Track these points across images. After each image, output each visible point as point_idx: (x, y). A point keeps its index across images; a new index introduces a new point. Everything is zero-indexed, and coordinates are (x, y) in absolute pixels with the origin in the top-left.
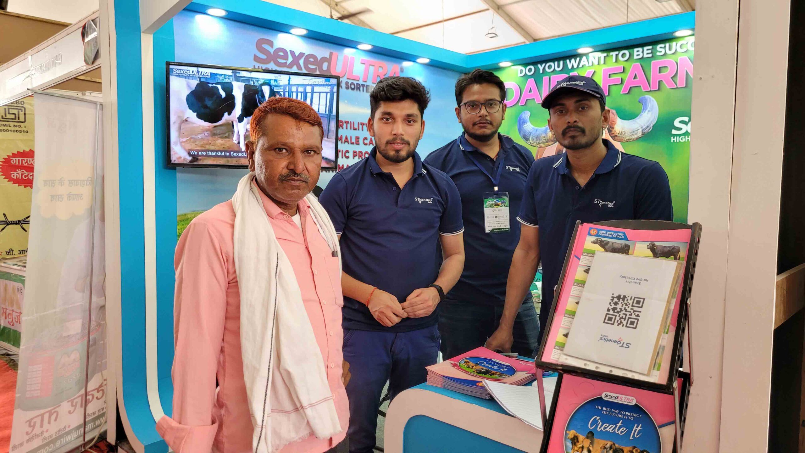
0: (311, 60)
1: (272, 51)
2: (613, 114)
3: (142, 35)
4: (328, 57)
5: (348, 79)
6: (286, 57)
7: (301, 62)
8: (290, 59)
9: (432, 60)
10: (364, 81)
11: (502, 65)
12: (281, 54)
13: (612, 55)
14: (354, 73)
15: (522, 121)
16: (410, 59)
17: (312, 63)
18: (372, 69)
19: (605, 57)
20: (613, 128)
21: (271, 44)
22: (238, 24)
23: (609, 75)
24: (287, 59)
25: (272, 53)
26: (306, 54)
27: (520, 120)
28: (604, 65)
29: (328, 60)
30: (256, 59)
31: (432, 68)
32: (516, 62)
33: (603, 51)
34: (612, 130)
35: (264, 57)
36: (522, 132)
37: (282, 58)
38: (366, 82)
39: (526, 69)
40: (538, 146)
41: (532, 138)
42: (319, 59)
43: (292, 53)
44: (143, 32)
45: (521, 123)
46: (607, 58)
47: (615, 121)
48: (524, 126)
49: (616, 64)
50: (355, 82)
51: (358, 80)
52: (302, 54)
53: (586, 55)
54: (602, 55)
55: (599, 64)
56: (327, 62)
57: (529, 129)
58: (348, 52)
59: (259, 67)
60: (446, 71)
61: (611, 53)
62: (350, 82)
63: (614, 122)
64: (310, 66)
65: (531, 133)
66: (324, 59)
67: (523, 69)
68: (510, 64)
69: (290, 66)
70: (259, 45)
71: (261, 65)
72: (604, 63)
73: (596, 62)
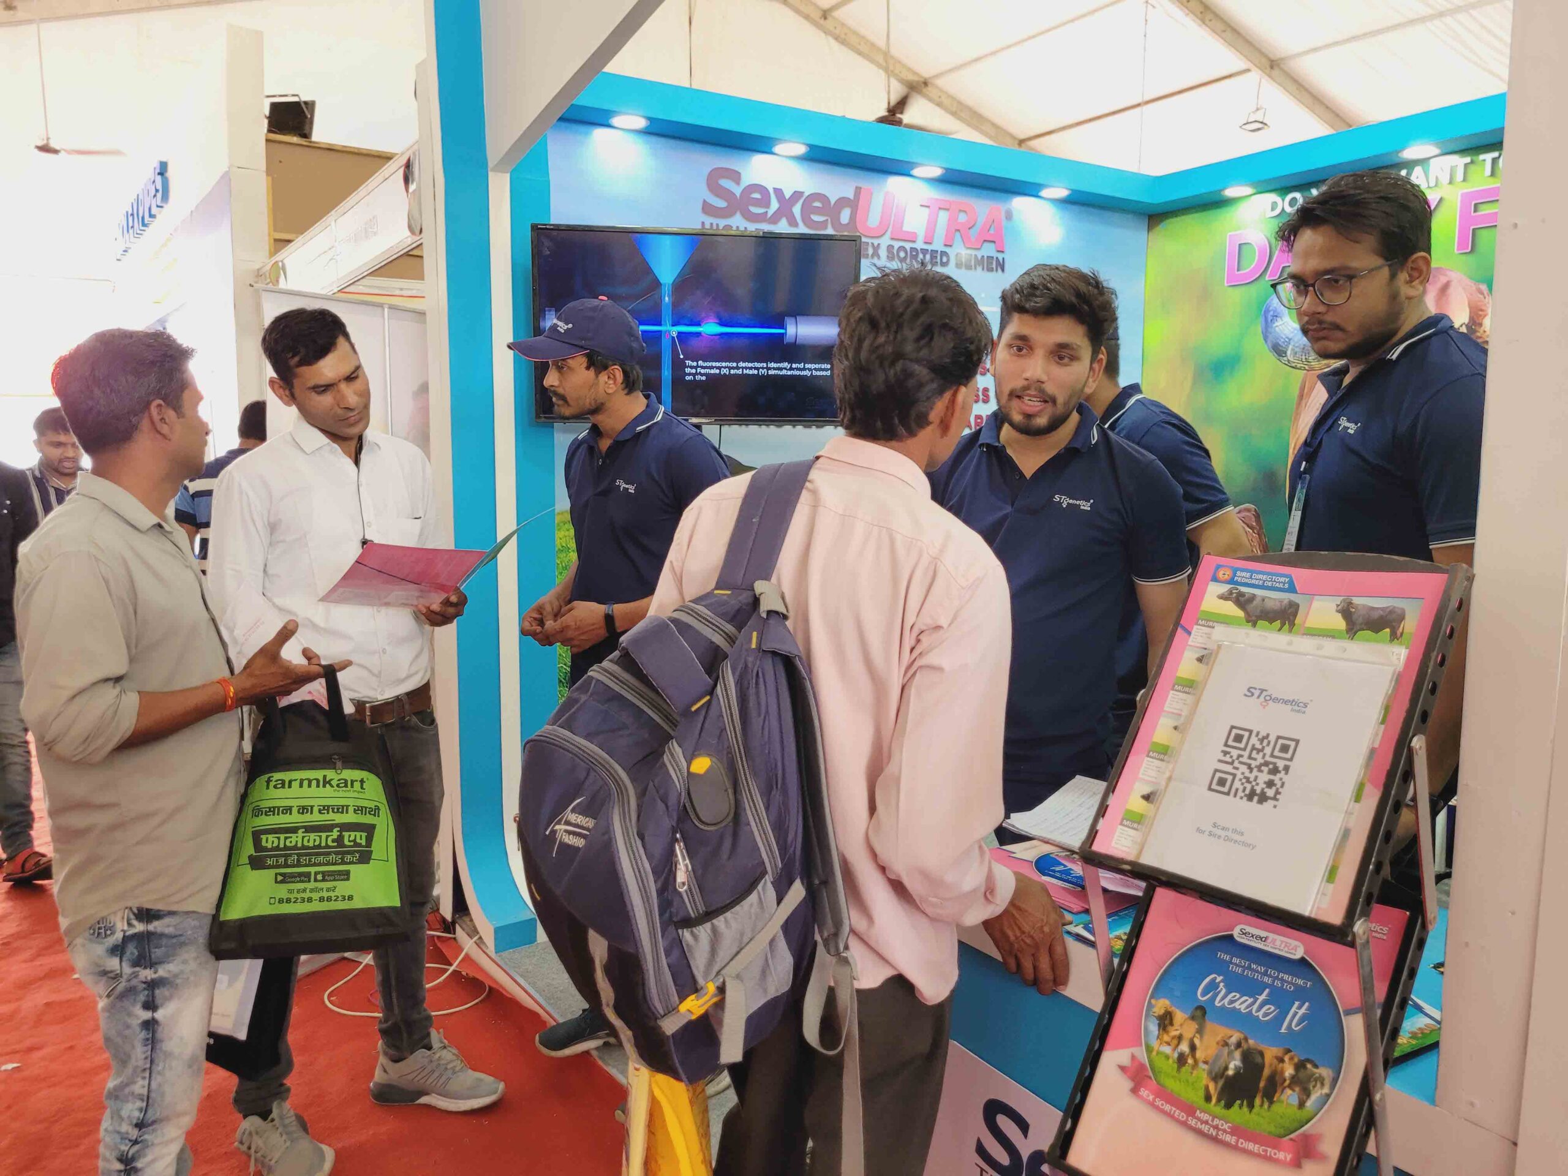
0: (817, 204)
1: (737, 191)
2: (1482, 293)
3: (490, 174)
4: (851, 197)
5: (892, 239)
6: (765, 202)
7: (797, 210)
8: (775, 205)
9: (1074, 192)
10: (926, 243)
11: (1230, 193)
12: (757, 196)
13: (1484, 160)
14: (907, 227)
15: (1271, 313)
16: (1027, 192)
17: (818, 211)
18: (943, 217)
19: (1466, 165)
20: (1481, 325)
21: (736, 177)
22: (672, 142)
23: (1476, 205)
24: (767, 205)
25: (738, 195)
26: (806, 194)
27: (1267, 311)
28: (1464, 183)
29: (853, 203)
30: (707, 209)
31: (1076, 208)
32: (1265, 186)
33: (1462, 152)
34: (1477, 328)
35: (721, 204)
36: (1270, 337)
37: (757, 203)
38: (930, 243)
39: (1283, 200)
40: (1307, 367)
41: (1293, 350)
42: (833, 201)
43: (778, 192)
44: (495, 170)
45: (1270, 318)
46: (1472, 168)
47: (1483, 308)
48: (1276, 324)
49: (1492, 180)
50: (908, 246)
51: (914, 242)
52: (797, 195)
53: (1423, 162)
54: (1460, 161)
55: (1451, 183)
56: (851, 207)
57: (1286, 332)
58: (894, 183)
59: (712, 224)
60: (1108, 214)
61: (1482, 157)
62: (897, 245)
63: (1482, 310)
64: (816, 218)
65: (1290, 340)
66: (843, 202)
67: (1278, 199)
68: (1248, 190)
69: (775, 219)
70: (713, 181)
71: (715, 221)
72: (1464, 180)
73: (1445, 178)
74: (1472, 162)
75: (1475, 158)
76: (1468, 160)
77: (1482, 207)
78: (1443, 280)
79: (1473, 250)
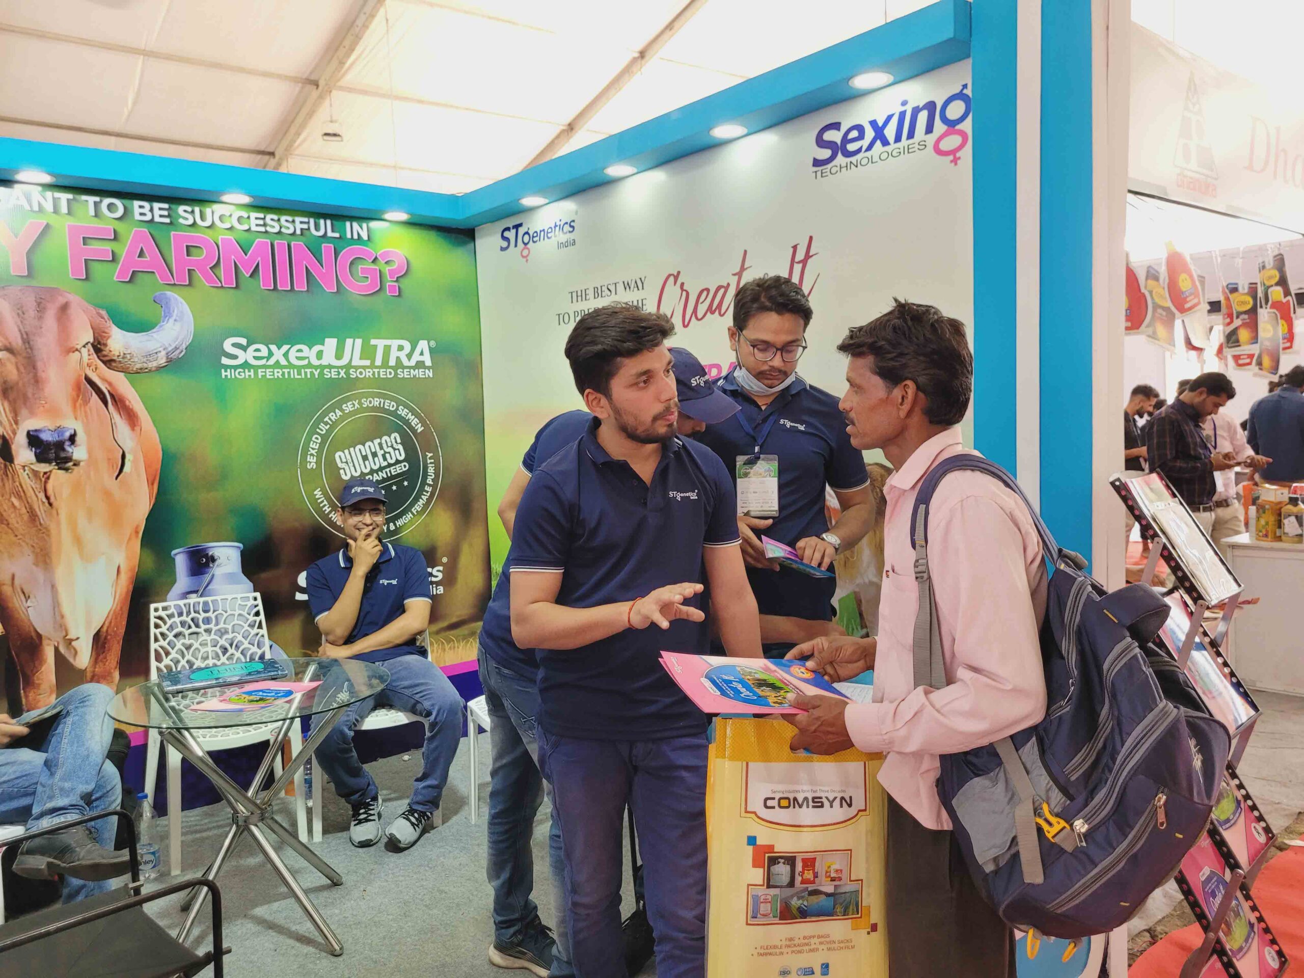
2: (103, 318)
13: (87, 201)
19: (69, 201)
20: (105, 345)
23: (84, 238)
28: (68, 217)
33: (68, 188)
34: (102, 347)
46: (76, 206)
47: (106, 330)
54: (64, 197)
61: (84, 198)
63: (106, 333)
74: (74, 199)
75: (78, 197)
76: (70, 196)
77: (89, 241)
78: (61, 300)
79: (87, 279)
